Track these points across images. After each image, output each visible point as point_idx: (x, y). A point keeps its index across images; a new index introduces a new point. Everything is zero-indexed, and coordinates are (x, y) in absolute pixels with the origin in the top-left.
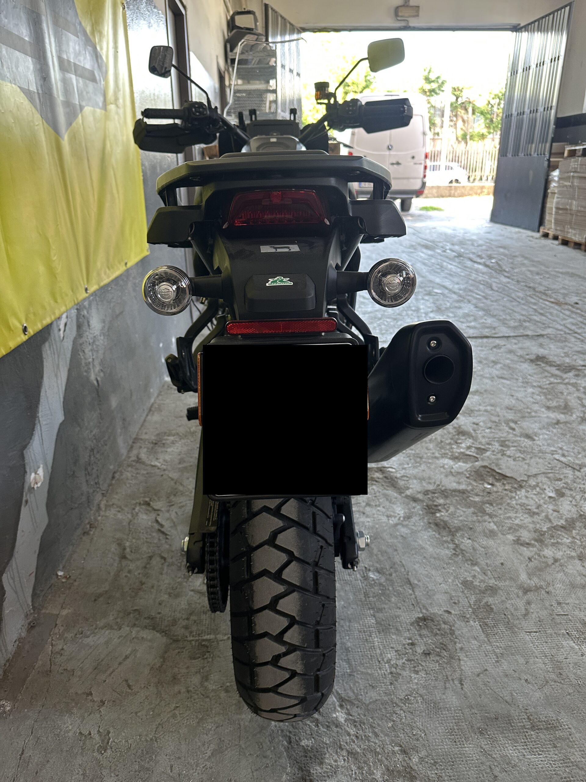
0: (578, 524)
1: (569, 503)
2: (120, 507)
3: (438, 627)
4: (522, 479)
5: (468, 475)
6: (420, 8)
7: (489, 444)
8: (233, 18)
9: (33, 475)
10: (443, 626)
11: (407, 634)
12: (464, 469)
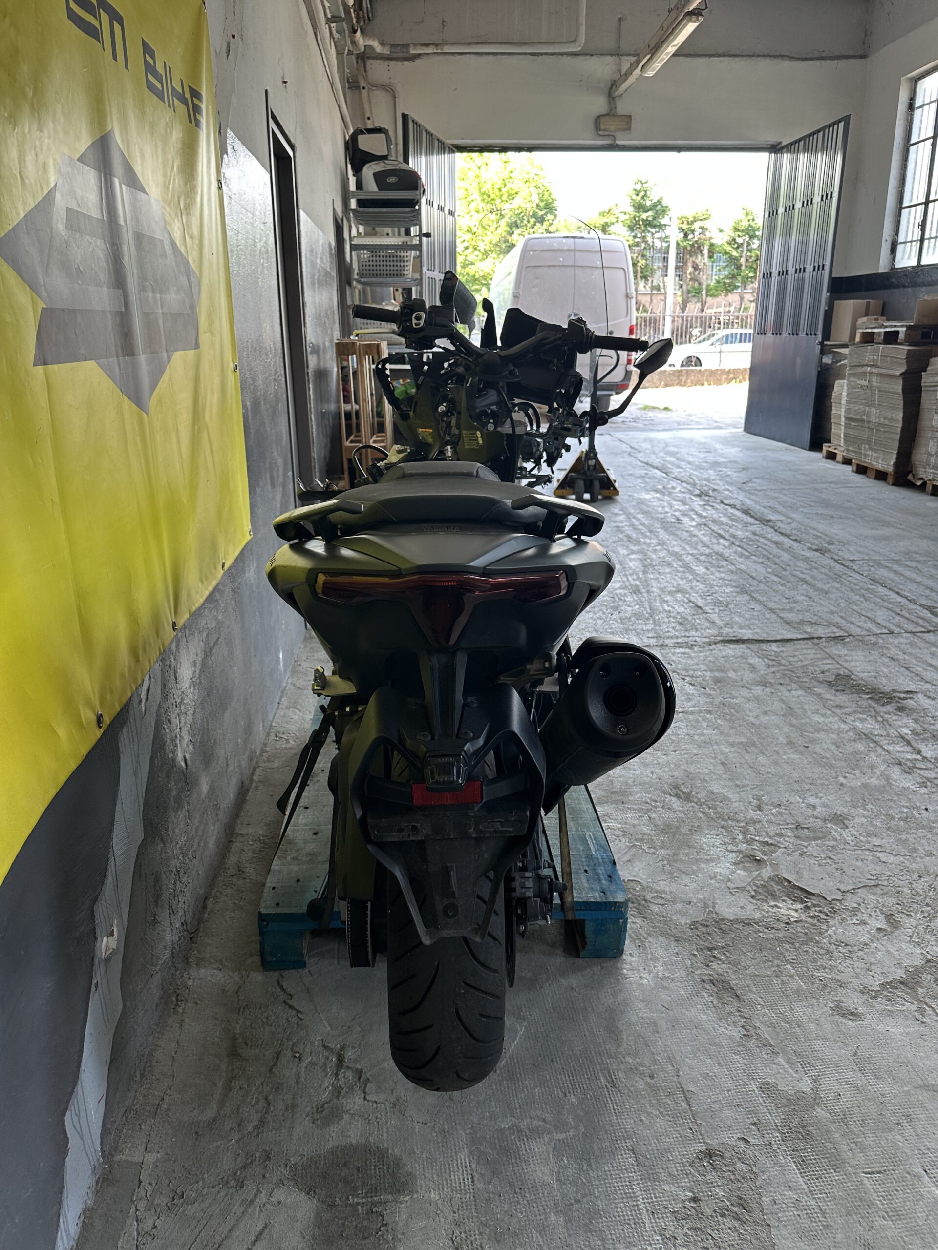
0: (926, 977)
1: (909, 939)
2: (221, 962)
3: (731, 1168)
4: (834, 897)
5: (753, 893)
6: (633, 118)
7: (781, 835)
8: (354, 137)
9: (105, 939)
10: (739, 1165)
11: (685, 1182)
12: (747, 880)
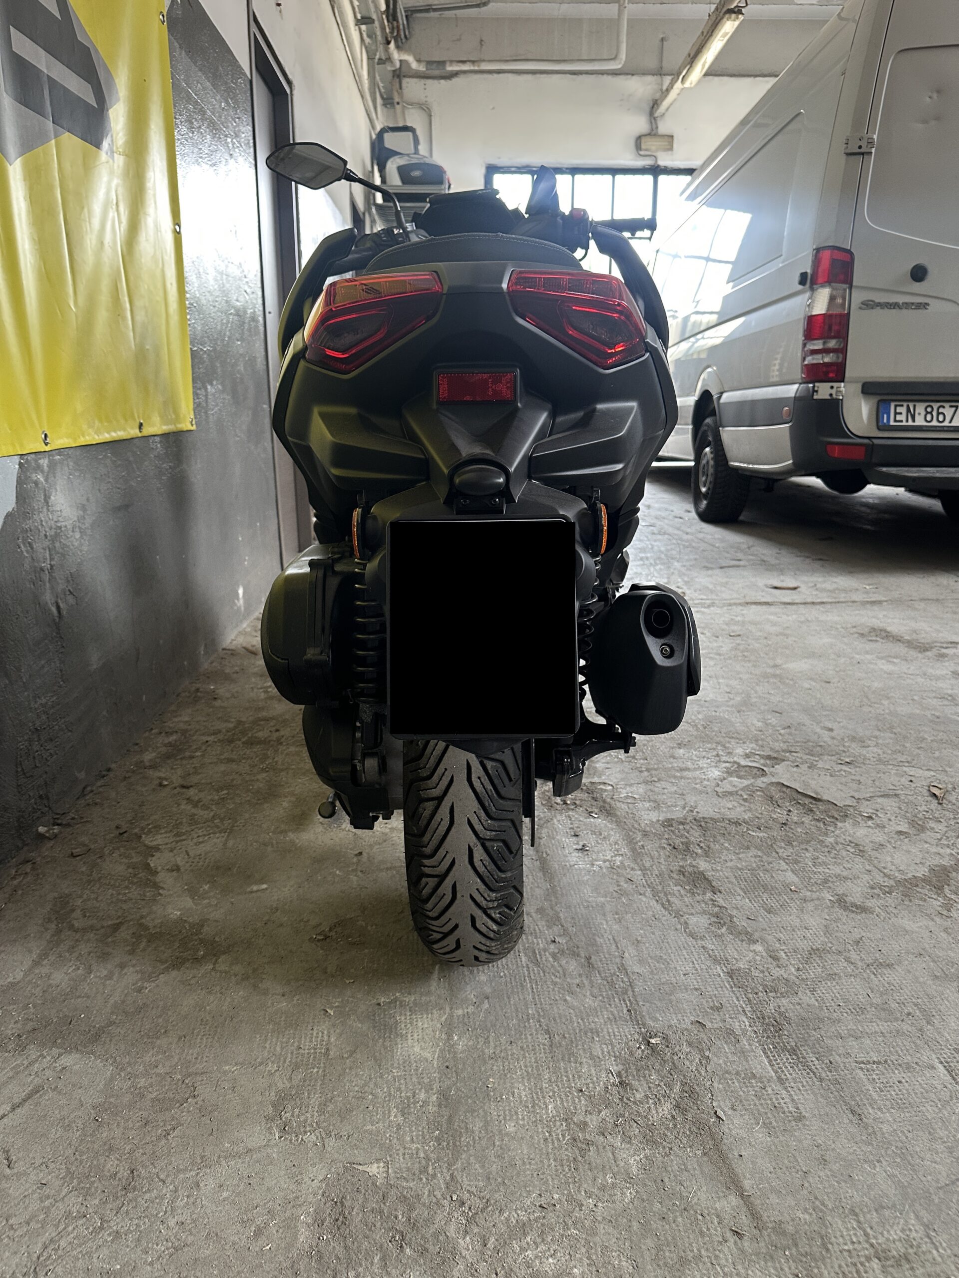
1: (936, 841)
4: (846, 803)
5: (745, 797)
6: (675, 138)
7: (786, 750)
8: (380, 137)
12: (741, 786)
